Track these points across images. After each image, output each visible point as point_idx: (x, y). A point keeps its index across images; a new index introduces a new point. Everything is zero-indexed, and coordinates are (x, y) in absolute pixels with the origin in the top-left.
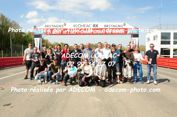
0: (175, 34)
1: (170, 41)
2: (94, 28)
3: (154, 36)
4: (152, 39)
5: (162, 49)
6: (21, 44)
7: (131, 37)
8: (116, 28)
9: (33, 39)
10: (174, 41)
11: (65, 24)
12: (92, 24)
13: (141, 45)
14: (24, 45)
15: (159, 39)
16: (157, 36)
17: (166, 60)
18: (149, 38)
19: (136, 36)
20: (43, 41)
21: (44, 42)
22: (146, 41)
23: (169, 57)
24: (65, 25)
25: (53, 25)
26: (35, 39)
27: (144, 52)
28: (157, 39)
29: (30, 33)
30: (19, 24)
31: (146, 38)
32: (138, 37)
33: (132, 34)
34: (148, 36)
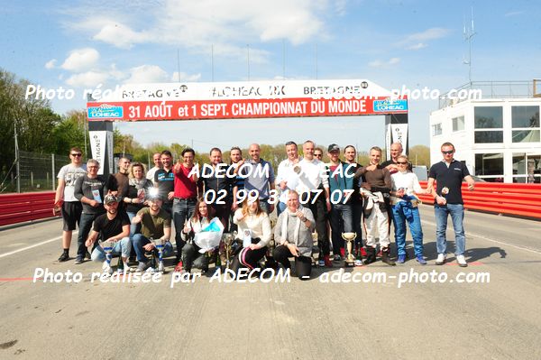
0: (515, 109)
1: (502, 132)
2: (274, 96)
3: (455, 117)
4: (447, 126)
5: (478, 157)
6: (48, 150)
7: (387, 123)
8: (338, 95)
9: (84, 133)
10: (514, 133)
11: (183, 86)
12: (267, 84)
13: (417, 148)
14: (58, 153)
15: (470, 128)
16: (462, 118)
17: (492, 192)
18: (439, 125)
19: (400, 118)
20: (117, 140)
21: (120, 144)
22: (431, 134)
23: (502, 180)
24: (184, 91)
26: (92, 134)
27: (424, 167)
28: (463, 128)
29: (76, 117)
31: (431, 124)
32: (407, 122)
33: (389, 115)
34: (436, 117)
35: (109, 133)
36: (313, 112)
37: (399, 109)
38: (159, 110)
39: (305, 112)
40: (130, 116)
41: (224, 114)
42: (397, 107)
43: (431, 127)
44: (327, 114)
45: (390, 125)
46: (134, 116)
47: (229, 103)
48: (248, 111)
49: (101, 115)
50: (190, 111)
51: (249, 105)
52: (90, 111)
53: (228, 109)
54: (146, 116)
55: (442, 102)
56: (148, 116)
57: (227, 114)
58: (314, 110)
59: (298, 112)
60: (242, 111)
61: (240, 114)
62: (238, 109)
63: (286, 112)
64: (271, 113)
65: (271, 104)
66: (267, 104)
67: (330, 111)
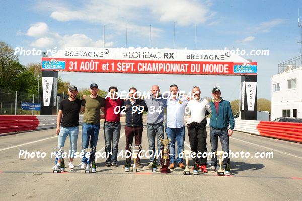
2: (166, 60)
3: (289, 79)
4: (284, 85)
6: (14, 88)
7: (242, 81)
8: (209, 61)
9: (38, 79)
12: (163, 51)
13: (261, 100)
14: (20, 90)
16: (295, 80)
18: (278, 84)
19: (252, 78)
20: (60, 85)
21: (62, 88)
22: (272, 92)
26: (44, 79)
27: (267, 112)
28: (296, 87)
29: (34, 68)
31: (273, 83)
32: (256, 81)
33: (244, 75)
34: (276, 79)
35: (55, 78)
37: (251, 71)
38: (90, 65)
39: (186, 71)
40: (70, 68)
41: (132, 70)
43: (272, 86)
44: (201, 73)
45: (244, 82)
46: (72, 68)
47: (136, 63)
48: (149, 69)
49: (51, 66)
50: (110, 67)
51: (150, 64)
52: (43, 63)
53: (135, 67)
54: (80, 69)
55: (281, 68)
56: (82, 69)
57: (135, 70)
58: (193, 70)
59: (182, 71)
60: (145, 68)
61: (143, 70)
62: (142, 67)
63: (174, 71)
64: (164, 70)
65: (164, 64)
66: (162, 65)
67: (204, 71)
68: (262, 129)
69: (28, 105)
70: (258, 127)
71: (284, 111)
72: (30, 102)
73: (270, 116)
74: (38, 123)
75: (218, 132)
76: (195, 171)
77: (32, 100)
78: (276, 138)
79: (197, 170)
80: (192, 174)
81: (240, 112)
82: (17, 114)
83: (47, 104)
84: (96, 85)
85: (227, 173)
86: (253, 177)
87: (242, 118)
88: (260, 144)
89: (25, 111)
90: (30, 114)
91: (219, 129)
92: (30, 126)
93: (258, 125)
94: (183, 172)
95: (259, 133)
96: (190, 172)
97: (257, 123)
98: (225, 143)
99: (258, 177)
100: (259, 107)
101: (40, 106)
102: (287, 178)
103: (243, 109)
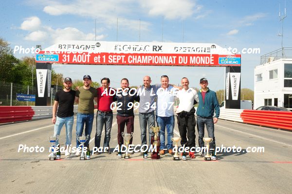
2: (155, 52)
3: (271, 70)
4: (266, 76)
5: (286, 96)
6: (9, 80)
7: (227, 72)
8: (196, 53)
9: (32, 71)
11: (98, 43)
12: (152, 44)
13: (243, 89)
14: (14, 82)
15: (281, 77)
16: (276, 71)
18: (260, 75)
19: (236, 69)
20: (54, 77)
21: (55, 79)
22: (255, 81)
24: (98, 46)
25: (74, 46)
26: (38, 71)
27: (250, 101)
28: (277, 77)
29: (28, 61)
30: (8, 43)
31: (255, 74)
32: (240, 72)
33: (229, 67)
34: (259, 69)
35: (49, 71)
36: (180, 63)
37: (235, 63)
38: (82, 57)
39: (174, 62)
40: (63, 60)
41: (123, 62)
42: (234, 62)
43: (255, 76)
44: (189, 65)
45: (229, 73)
46: (66, 60)
47: (127, 55)
48: (138, 61)
49: (45, 59)
50: (102, 59)
51: (139, 57)
53: (126, 59)
54: (73, 61)
55: (263, 60)
56: (75, 61)
57: (125, 62)
58: (181, 61)
59: (170, 63)
60: (135, 60)
61: (133, 62)
62: (132, 59)
63: (162, 63)
64: (153, 62)
65: (153, 57)
66: (151, 57)
67: (191, 63)
68: (245, 117)
69: (23, 97)
70: (241, 115)
71: (266, 100)
72: (25, 94)
73: (253, 105)
74: (33, 113)
75: (204, 120)
76: (184, 157)
77: (27, 92)
78: (259, 125)
79: (185, 156)
80: (181, 160)
81: (225, 102)
82: (12, 105)
83: (41, 95)
84: (89, 76)
85: (213, 158)
86: (238, 161)
87: (227, 107)
88: (243, 131)
89: (20, 102)
90: (25, 105)
91: (205, 118)
92: (26, 116)
93: (242, 113)
94: (172, 158)
95: (242, 121)
96: (179, 158)
97: (240, 111)
98: (211, 130)
99: (242, 161)
100: (243, 97)
101: (34, 97)
102: (269, 162)
103: (227, 98)
